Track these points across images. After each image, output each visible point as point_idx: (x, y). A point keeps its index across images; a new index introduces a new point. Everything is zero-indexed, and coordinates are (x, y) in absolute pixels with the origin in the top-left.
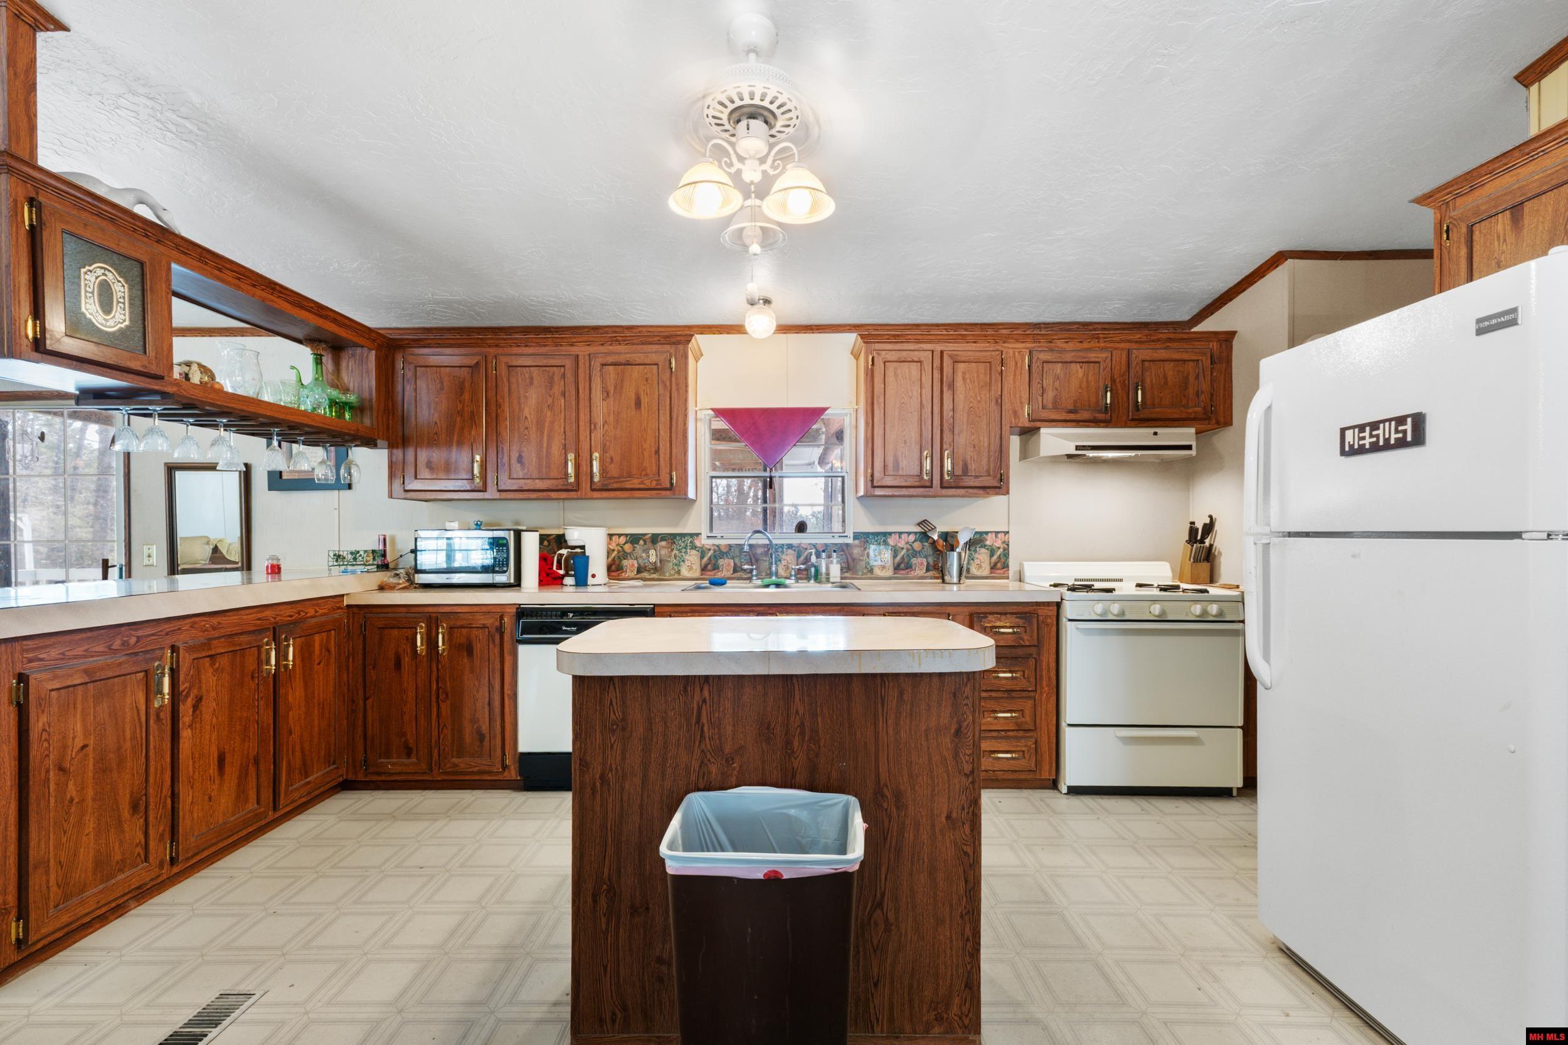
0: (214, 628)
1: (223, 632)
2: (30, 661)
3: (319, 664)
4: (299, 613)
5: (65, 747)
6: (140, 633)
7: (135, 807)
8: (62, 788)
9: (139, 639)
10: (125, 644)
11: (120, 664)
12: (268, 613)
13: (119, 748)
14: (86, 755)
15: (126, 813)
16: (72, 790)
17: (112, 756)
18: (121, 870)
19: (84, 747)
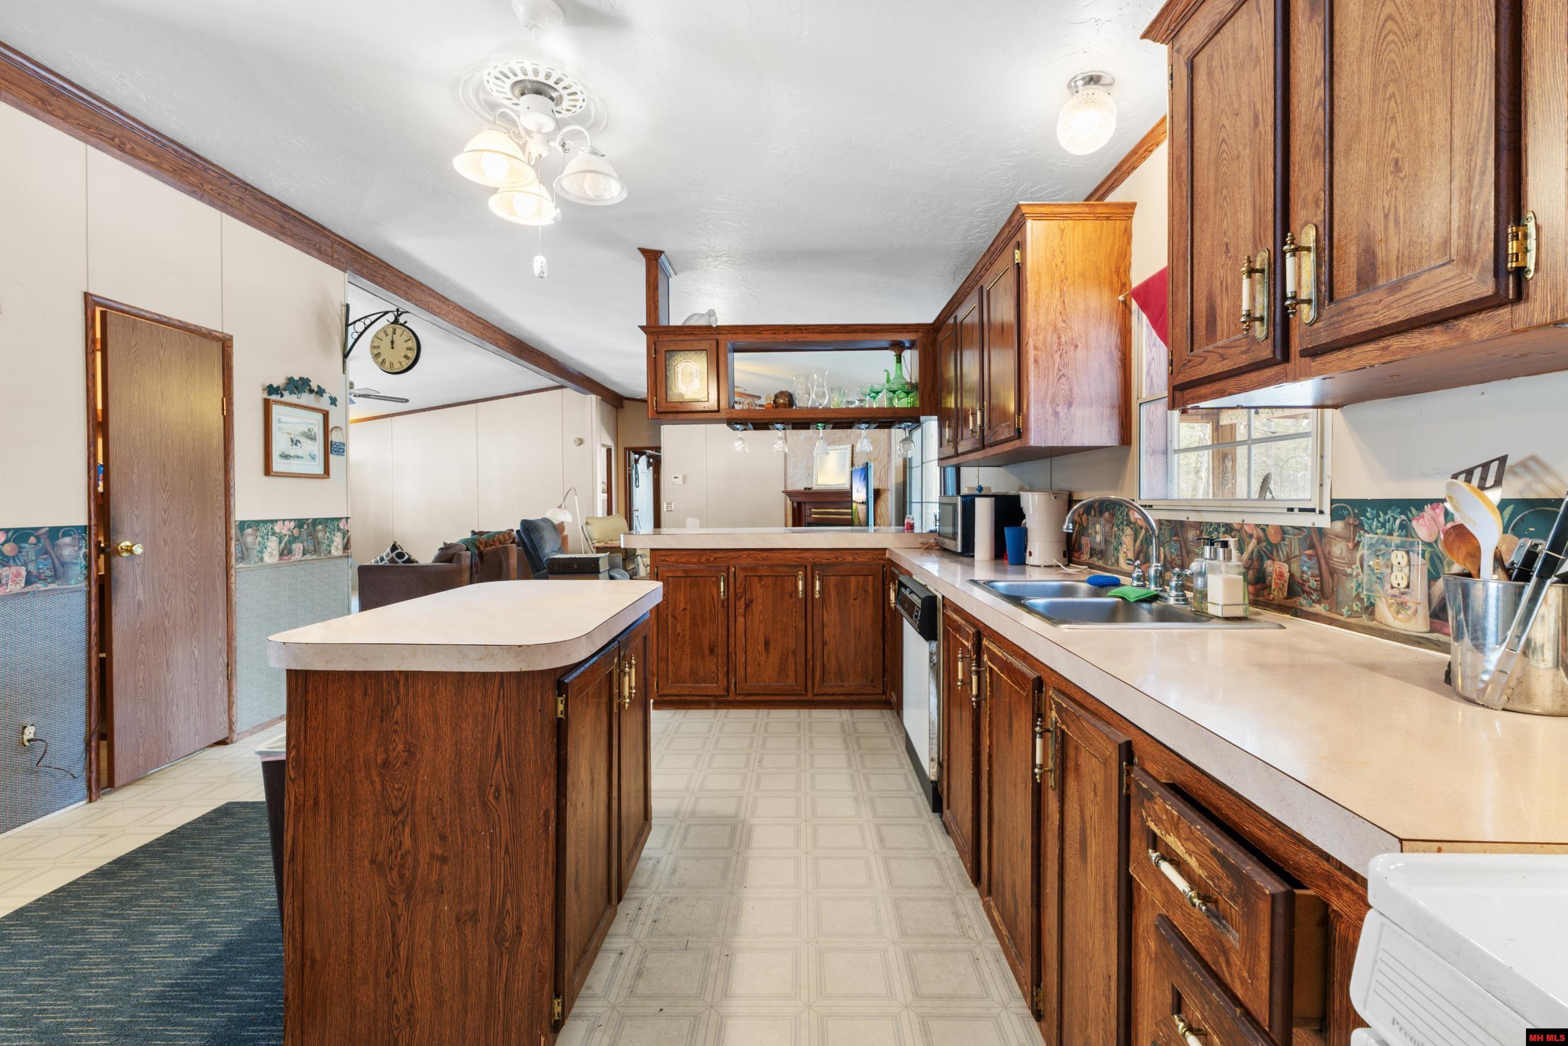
0: (764, 559)
1: (770, 562)
2: (663, 561)
3: (855, 599)
4: (837, 558)
5: (676, 606)
6: (716, 555)
7: (712, 651)
8: (674, 628)
9: (715, 559)
10: (708, 560)
11: (702, 570)
12: (807, 554)
13: (703, 616)
14: (685, 614)
15: (707, 652)
16: (679, 629)
17: (698, 618)
18: (704, 682)
19: (685, 609)
